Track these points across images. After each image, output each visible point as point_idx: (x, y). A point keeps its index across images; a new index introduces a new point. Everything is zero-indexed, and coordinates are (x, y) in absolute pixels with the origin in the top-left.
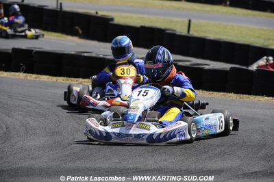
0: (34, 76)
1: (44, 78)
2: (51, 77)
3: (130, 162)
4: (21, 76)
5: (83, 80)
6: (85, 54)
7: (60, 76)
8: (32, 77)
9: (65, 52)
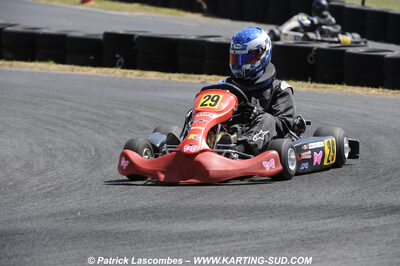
0: (136, 72)
1: (152, 75)
2: (161, 74)
3: (276, 196)
4: (117, 73)
5: (209, 77)
6: (212, 40)
7: (174, 72)
8: (134, 74)
9: (182, 37)
